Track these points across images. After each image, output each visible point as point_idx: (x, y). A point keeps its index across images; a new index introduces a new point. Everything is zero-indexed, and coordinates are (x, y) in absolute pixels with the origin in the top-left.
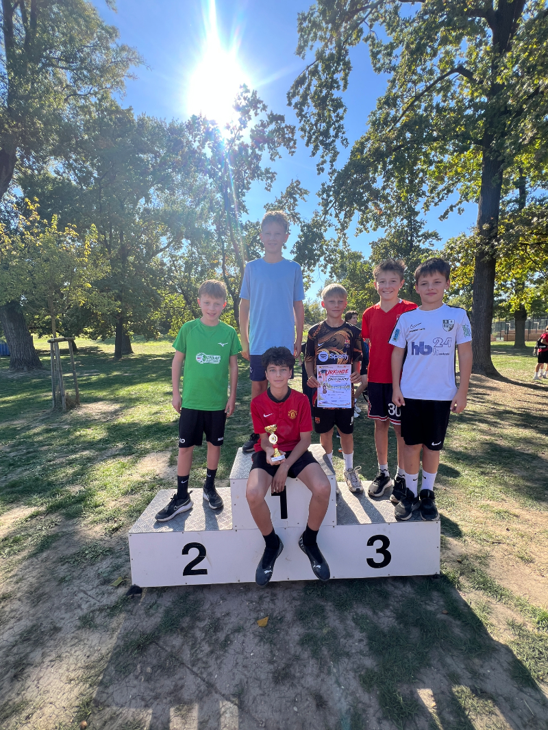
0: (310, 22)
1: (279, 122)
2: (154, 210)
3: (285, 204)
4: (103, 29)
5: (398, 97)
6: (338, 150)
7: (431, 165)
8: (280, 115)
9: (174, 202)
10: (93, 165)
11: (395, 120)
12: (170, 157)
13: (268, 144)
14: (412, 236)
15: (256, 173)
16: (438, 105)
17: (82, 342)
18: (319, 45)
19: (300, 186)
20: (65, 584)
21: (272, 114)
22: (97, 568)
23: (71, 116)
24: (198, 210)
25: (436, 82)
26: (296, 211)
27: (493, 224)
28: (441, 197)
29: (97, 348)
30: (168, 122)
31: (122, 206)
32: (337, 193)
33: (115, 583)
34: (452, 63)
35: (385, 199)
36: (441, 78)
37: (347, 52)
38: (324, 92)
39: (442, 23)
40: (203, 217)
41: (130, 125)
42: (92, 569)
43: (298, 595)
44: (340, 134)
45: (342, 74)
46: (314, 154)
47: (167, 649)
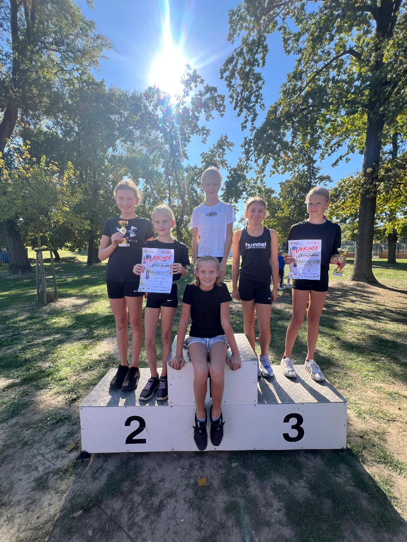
0: (238, 16)
1: (213, 92)
2: (119, 157)
3: (216, 153)
4: (84, 22)
5: (303, 72)
6: (257, 112)
7: (327, 123)
8: (213, 87)
9: (134, 151)
10: (74, 122)
11: (301, 90)
12: (132, 117)
13: (205, 109)
14: (311, 178)
15: (195, 129)
16: (334, 78)
17: (64, 253)
18: (244, 33)
19: (228, 140)
20: (28, 447)
21: (208, 86)
22: (55, 434)
23: (59, 86)
24: (152, 157)
25: (332, 61)
26: (224, 158)
27: (375, 168)
28: (333, 149)
29: (74, 258)
30: (131, 92)
31: (95, 152)
32: (256, 145)
33: (69, 448)
34: (344, 46)
35: (292, 149)
36: (336, 58)
37: (265, 39)
38: (248, 68)
39: (338, 16)
40: (154, 162)
41: (103, 93)
42: (51, 434)
43: (224, 464)
44: (259, 100)
45: (261, 55)
46: (239, 115)
47: (109, 512)
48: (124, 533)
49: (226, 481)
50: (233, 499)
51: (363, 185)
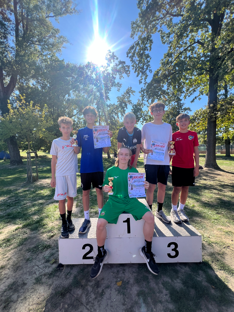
0: (136, 25)
1: (123, 64)
2: (71, 99)
3: (125, 97)
4: (54, 30)
5: (172, 53)
6: (148, 74)
7: (187, 80)
8: (123, 61)
9: (80, 96)
10: (47, 82)
11: (171, 62)
12: (79, 78)
13: (119, 73)
14: (179, 109)
15: (113, 84)
16: (189, 56)
17: (40, 153)
18: (140, 34)
19: (132, 89)
20: (29, 262)
21: (120, 61)
22: (43, 255)
23: (40, 63)
24: (89, 99)
25: (188, 47)
26: (130, 99)
27: (215, 104)
28: (191, 93)
29: (46, 156)
30: (78, 65)
31: (59, 98)
32: (147, 92)
33: (52, 262)
34: (195, 39)
35: (168, 94)
36: (190, 46)
37: (151, 36)
38: (142, 52)
39: (190, 24)
40: (91, 102)
41: (63, 66)
42: (41, 255)
43: (136, 271)
44: (148, 68)
45: (149, 45)
46: (137, 76)
47: (75, 296)
48: (84, 307)
49: (137, 280)
50: (141, 289)
51: (208, 113)
